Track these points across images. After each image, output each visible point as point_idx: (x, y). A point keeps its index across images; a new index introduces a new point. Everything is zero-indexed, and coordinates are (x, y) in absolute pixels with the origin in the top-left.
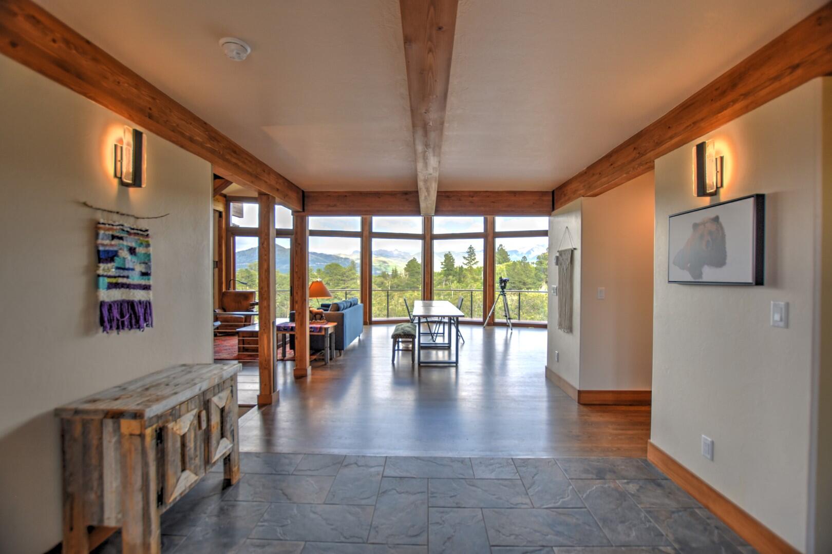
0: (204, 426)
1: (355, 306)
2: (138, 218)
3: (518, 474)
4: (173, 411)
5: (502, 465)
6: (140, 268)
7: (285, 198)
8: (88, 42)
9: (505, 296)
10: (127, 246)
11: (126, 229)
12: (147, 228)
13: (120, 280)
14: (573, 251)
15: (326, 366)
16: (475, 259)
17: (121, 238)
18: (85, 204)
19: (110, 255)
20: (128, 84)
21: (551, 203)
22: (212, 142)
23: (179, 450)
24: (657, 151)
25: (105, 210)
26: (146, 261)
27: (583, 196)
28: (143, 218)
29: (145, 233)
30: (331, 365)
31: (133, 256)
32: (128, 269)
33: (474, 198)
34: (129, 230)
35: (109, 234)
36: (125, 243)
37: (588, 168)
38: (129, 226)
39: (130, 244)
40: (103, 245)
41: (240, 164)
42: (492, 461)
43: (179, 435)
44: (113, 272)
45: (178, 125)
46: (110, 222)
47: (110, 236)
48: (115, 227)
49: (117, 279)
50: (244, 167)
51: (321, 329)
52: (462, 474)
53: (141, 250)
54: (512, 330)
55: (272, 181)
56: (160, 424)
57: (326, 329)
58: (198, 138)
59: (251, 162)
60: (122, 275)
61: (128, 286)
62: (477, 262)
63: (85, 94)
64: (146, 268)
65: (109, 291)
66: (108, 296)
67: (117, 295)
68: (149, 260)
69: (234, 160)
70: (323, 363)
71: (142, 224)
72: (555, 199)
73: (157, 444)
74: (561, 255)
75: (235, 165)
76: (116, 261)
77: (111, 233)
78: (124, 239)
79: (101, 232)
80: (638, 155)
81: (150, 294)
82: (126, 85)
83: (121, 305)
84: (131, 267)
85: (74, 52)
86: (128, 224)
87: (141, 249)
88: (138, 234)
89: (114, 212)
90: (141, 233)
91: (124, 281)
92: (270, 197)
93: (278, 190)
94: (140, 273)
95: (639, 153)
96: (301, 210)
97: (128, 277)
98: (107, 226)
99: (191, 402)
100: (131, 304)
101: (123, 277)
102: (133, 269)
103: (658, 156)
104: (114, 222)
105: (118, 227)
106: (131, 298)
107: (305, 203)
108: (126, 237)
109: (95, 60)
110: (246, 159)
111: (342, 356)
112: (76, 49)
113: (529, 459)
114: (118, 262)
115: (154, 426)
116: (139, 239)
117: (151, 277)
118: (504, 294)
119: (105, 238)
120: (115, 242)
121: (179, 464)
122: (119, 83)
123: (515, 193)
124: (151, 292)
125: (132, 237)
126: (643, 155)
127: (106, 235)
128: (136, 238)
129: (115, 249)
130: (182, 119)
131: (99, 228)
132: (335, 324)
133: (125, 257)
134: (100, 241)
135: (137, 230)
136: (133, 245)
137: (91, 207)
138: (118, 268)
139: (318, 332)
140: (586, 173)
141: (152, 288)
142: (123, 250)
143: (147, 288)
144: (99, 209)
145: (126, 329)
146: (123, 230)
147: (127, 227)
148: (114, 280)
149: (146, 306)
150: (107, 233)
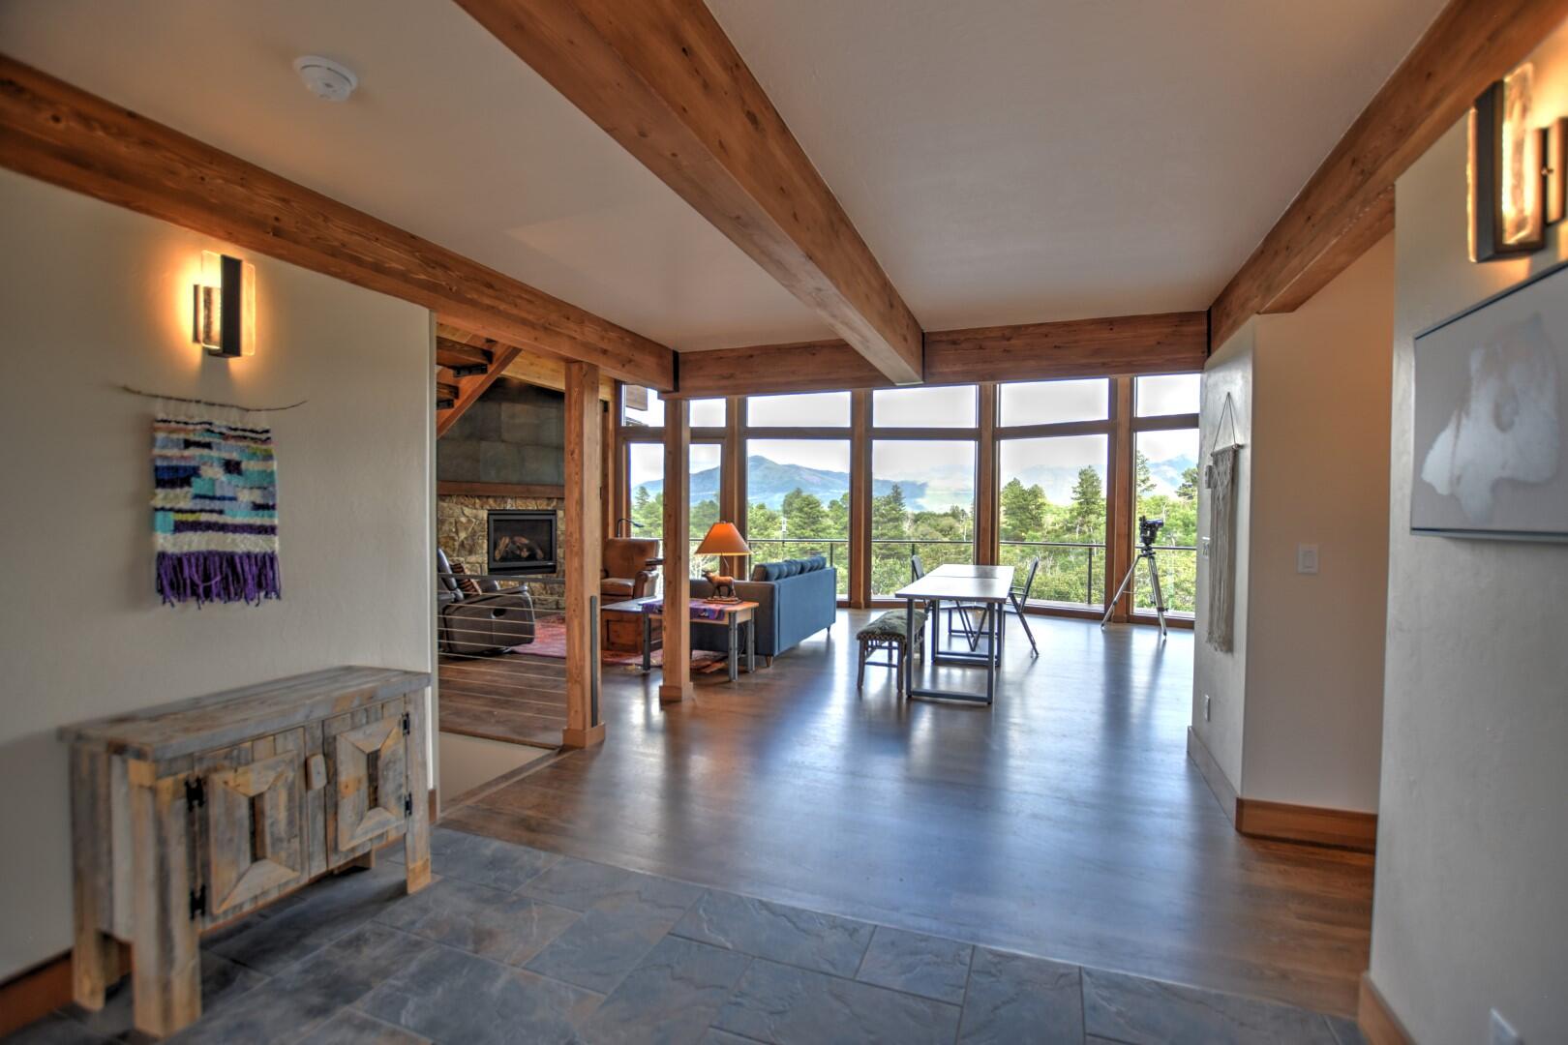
0: (319, 781)
1: (812, 573)
2: (248, 410)
3: (963, 991)
4: (232, 751)
5: (939, 960)
6: (246, 497)
7: (623, 366)
8: (131, 115)
9: (1153, 558)
10: (219, 459)
11: (217, 430)
12: (267, 427)
13: (204, 517)
14: (1236, 450)
15: (731, 685)
16: (1148, 479)
17: (208, 446)
18: (127, 389)
19: (182, 474)
20: (224, 179)
21: (1205, 339)
22: (430, 270)
23: (246, 823)
24: (1398, 156)
25: (170, 398)
26: (265, 485)
27: (1258, 313)
28: (259, 410)
29: (264, 436)
30: (740, 684)
31: (235, 475)
32: (222, 498)
33: (1013, 342)
34: (224, 430)
35: (178, 439)
36: (214, 453)
37: (1266, 240)
38: (225, 423)
39: (226, 456)
40: (165, 458)
41: (503, 307)
42: (923, 944)
43: (245, 795)
44: (186, 504)
45: (344, 245)
46: (182, 418)
47: (182, 443)
48: (191, 427)
49: (197, 514)
50: (515, 311)
51: (721, 614)
52: (832, 963)
53: (250, 466)
54: (1165, 634)
55: (591, 334)
56: (198, 771)
57: (732, 615)
58: (394, 265)
59: (530, 302)
60: (208, 508)
61: (223, 528)
62: (1152, 486)
63: (126, 204)
64: (264, 497)
65: (177, 534)
66: (174, 545)
67: (196, 542)
68: (272, 483)
69: (487, 301)
70: (726, 679)
71: (260, 421)
72: (1212, 327)
73: (191, 808)
74: (1216, 463)
75: (490, 308)
76: (194, 484)
77: (182, 436)
78: (213, 445)
79: (160, 436)
80: (1360, 178)
81: (274, 543)
82: (220, 181)
83: (205, 559)
84: (230, 494)
85: (100, 133)
86: (221, 420)
87: (252, 463)
88: (245, 438)
89: (191, 401)
90: (254, 435)
91: (214, 518)
92: (584, 366)
93: (605, 352)
94: (251, 505)
95: (1363, 171)
96: (671, 389)
97: (221, 512)
98: (173, 425)
99: (286, 738)
100: (230, 559)
101: (212, 511)
102: (233, 499)
103: (1402, 168)
104: (192, 417)
105: (199, 427)
106: (228, 549)
107: (681, 374)
108: (219, 444)
109: (146, 143)
110: (521, 298)
111: (771, 667)
112: (105, 128)
113: (1016, 957)
114: (198, 486)
115: (182, 776)
116: (248, 447)
117: (276, 513)
118: (1149, 554)
119: (170, 444)
120: (192, 451)
121: (246, 847)
122: (203, 179)
123: (1110, 323)
124: (276, 539)
125: (232, 442)
126: (1372, 174)
127: (172, 441)
128: (242, 444)
129: (193, 463)
130: (352, 233)
131: (156, 430)
132: (756, 604)
133: (215, 477)
134: (157, 451)
135: (244, 430)
136: (235, 456)
137: (139, 393)
138: (197, 496)
139: (717, 619)
140: (1262, 252)
141: (277, 531)
142: (211, 466)
143: (269, 530)
144: (157, 396)
145: (216, 600)
146: (212, 432)
147: (219, 427)
148: (190, 518)
149: (264, 563)
150: (175, 436)
